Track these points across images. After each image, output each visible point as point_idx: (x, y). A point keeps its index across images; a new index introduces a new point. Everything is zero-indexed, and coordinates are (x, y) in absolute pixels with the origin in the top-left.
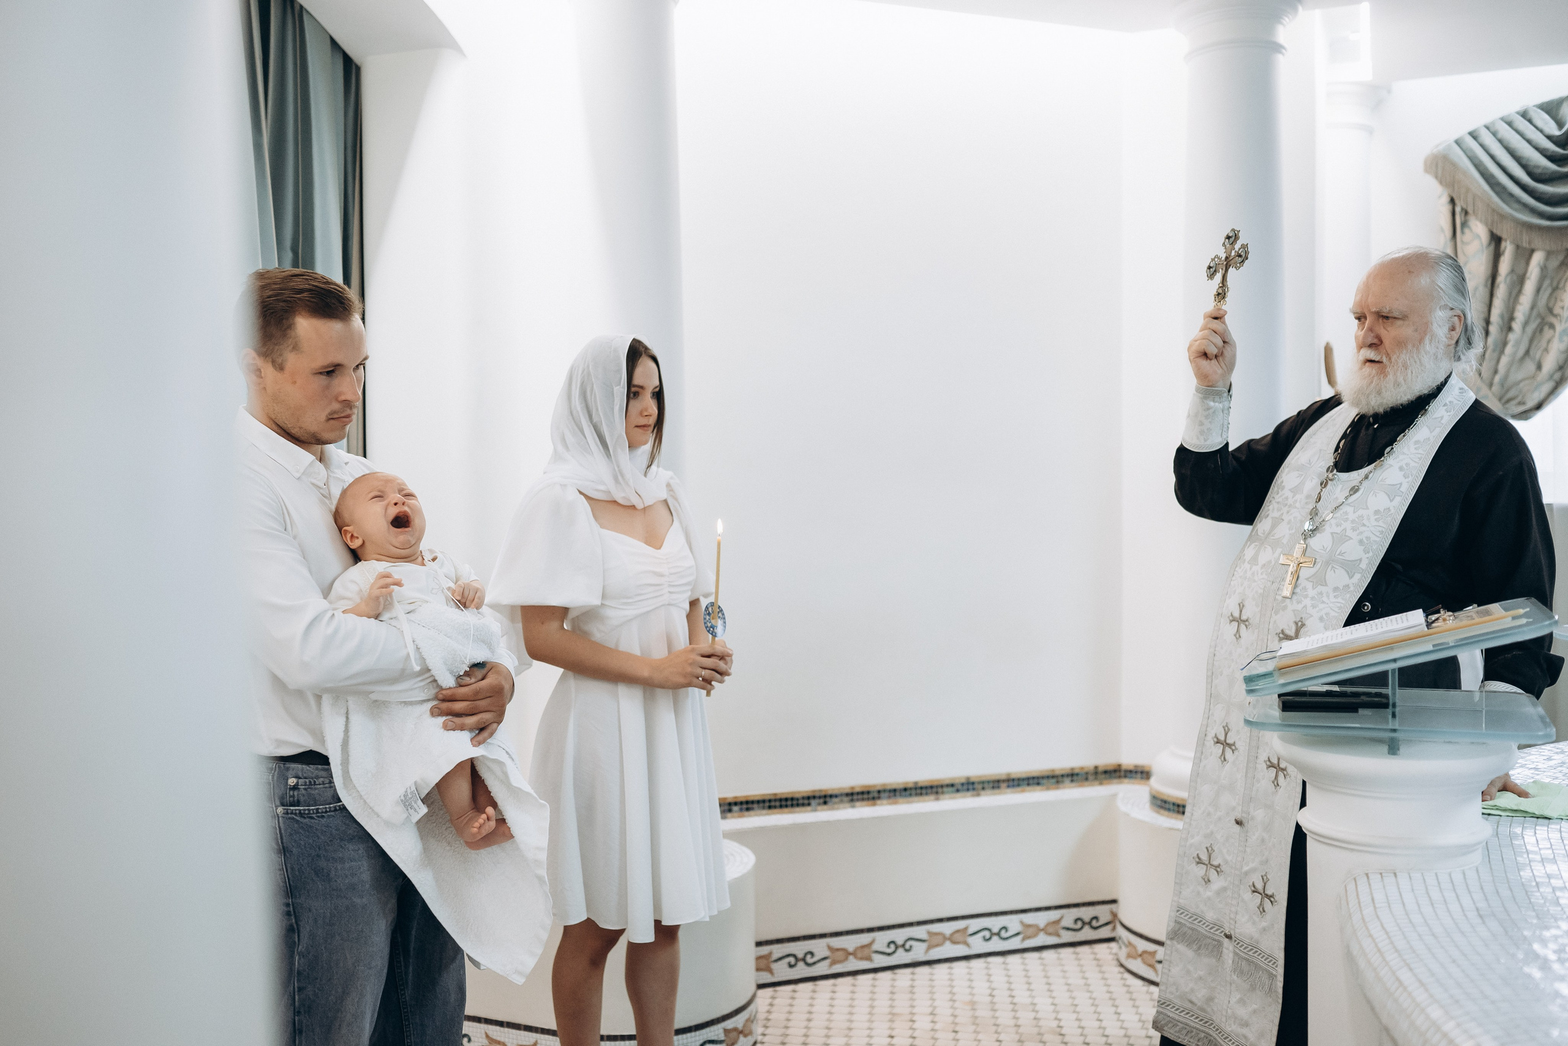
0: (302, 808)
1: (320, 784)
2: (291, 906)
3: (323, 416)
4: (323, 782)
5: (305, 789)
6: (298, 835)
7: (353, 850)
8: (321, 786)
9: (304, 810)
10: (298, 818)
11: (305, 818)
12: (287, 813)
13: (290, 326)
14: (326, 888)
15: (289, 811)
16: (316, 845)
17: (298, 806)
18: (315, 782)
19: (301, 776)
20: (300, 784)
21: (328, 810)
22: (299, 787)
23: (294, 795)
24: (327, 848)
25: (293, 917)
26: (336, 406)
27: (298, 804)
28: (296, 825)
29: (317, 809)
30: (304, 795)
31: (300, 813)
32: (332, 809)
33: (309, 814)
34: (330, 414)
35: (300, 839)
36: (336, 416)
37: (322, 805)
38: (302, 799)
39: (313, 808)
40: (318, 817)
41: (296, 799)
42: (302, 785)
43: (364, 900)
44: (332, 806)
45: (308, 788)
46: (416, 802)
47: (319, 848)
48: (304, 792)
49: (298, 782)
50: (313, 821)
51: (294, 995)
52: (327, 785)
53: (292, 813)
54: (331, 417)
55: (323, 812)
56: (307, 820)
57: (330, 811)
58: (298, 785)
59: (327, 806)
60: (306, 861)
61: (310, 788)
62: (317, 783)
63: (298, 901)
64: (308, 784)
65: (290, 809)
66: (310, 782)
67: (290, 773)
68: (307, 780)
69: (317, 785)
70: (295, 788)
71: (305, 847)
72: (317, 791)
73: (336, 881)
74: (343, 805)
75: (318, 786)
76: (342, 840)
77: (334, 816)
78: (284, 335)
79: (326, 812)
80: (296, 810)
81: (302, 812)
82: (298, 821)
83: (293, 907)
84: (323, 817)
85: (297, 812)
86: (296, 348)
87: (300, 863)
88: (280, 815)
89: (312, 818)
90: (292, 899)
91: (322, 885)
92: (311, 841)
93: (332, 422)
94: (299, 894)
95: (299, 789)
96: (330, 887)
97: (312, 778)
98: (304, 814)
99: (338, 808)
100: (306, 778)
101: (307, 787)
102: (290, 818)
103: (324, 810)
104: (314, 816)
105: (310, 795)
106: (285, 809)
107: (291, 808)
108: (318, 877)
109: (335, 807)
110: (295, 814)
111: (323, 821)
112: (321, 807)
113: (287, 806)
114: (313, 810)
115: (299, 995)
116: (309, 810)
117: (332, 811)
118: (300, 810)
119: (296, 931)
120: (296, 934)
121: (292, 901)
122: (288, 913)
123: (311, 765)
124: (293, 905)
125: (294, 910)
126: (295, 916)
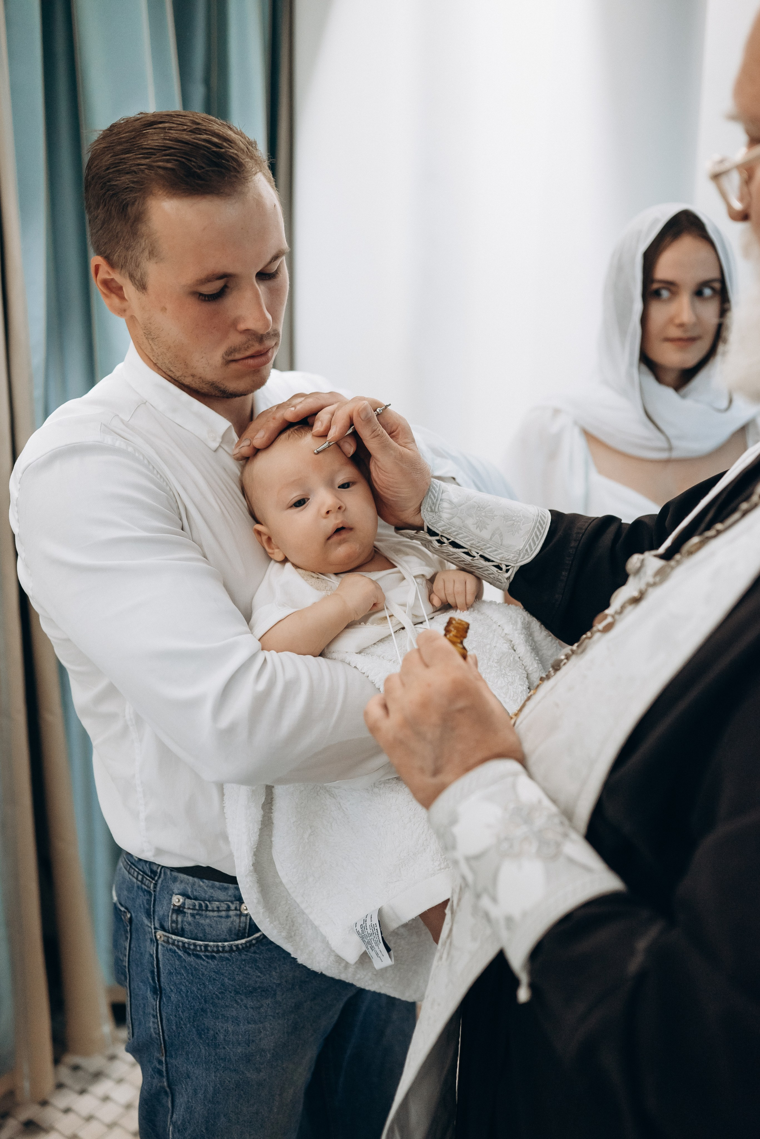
0: (186, 940)
1: (213, 911)
2: (164, 1065)
3: (217, 356)
4: (218, 908)
5: (193, 915)
6: (179, 977)
8: (216, 914)
9: (189, 944)
10: (180, 953)
11: (189, 954)
12: (168, 942)
13: (139, 218)
14: (210, 1055)
15: (170, 940)
16: (201, 995)
17: (182, 936)
18: (207, 906)
19: (190, 893)
20: (186, 907)
21: (221, 949)
22: (185, 910)
23: (177, 920)
24: (216, 1001)
25: (165, 1080)
26: (235, 339)
27: (181, 933)
28: (177, 963)
29: (206, 946)
30: (190, 924)
31: (184, 946)
32: (227, 949)
33: (194, 950)
34: (230, 352)
35: (181, 983)
36: (238, 356)
37: (214, 941)
38: (187, 927)
39: (201, 943)
40: (207, 956)
41: (179, 926)
42: (189, 908)
44: (226, 944)
45: (197, 914)
46: (377, 945)
47: (206, 1002)
48: (190, 919)
49: (184, 903)
50: (199, 961)
52: (223, 914)
53: (173, 944)
54: (231, 358)
55: (213, 951)
56: (192, 959)
57: (224, 951)
58: (184, 908)
59: (220, 944)
60: (186, 1014)
61: (201, 915)
62: (210, 908)
63: (174, 1062)
64: (197, 907)
65: (172, 939)
66: (200, 905)
67: (177, 887)
68: (197, 903)
69: (210, 911)
70: (179, 910)
71: (187, 996)
72: (208, 921)
73: (224, 1048)
75: (211, 914)
76: (237, 993)
77: (228, 959)
78: (134, 233)
79: (218, 952)
80: (178, 941)
81: (186, 945)
82: (180, 956)
83: (167, 1067)
84: (213, 958)
85: (180, 944)
86: (153, 253)
87: (179, 1015)
88: (159, 942)
89: (198, 957)
90: (166, 1056)
91: (205, 1050)
92: (195, 989)
93: (234, 366)
94: (176, 1054)
95: (185, 913)
96: (216, 1054)
97: (204, 901)
98: (189, 948)
99: (234, 948)
100: (196, 899)
101: (195, 912)
102: (170, 949)
103: (215, 949)
104: (202, 954)
105: (198, 924)
106: (165, 936)
107: (174, 937)
108: (201, 1038)
109: (231, 947)
110: (178, 946)
111: (213, 964)
112: (211, 943)
113: (169, 933)
114: (200, 946)
116: (195, 945)
117: (226, 952)
118: (184, 943)
119: (170, 1095)
120: (170, 1099)
121: (166, 1059)
122: (160, 1072)
123: (205, 881)
124: (167, 1064)
125: (167, 1071)
126: (168, 1079)
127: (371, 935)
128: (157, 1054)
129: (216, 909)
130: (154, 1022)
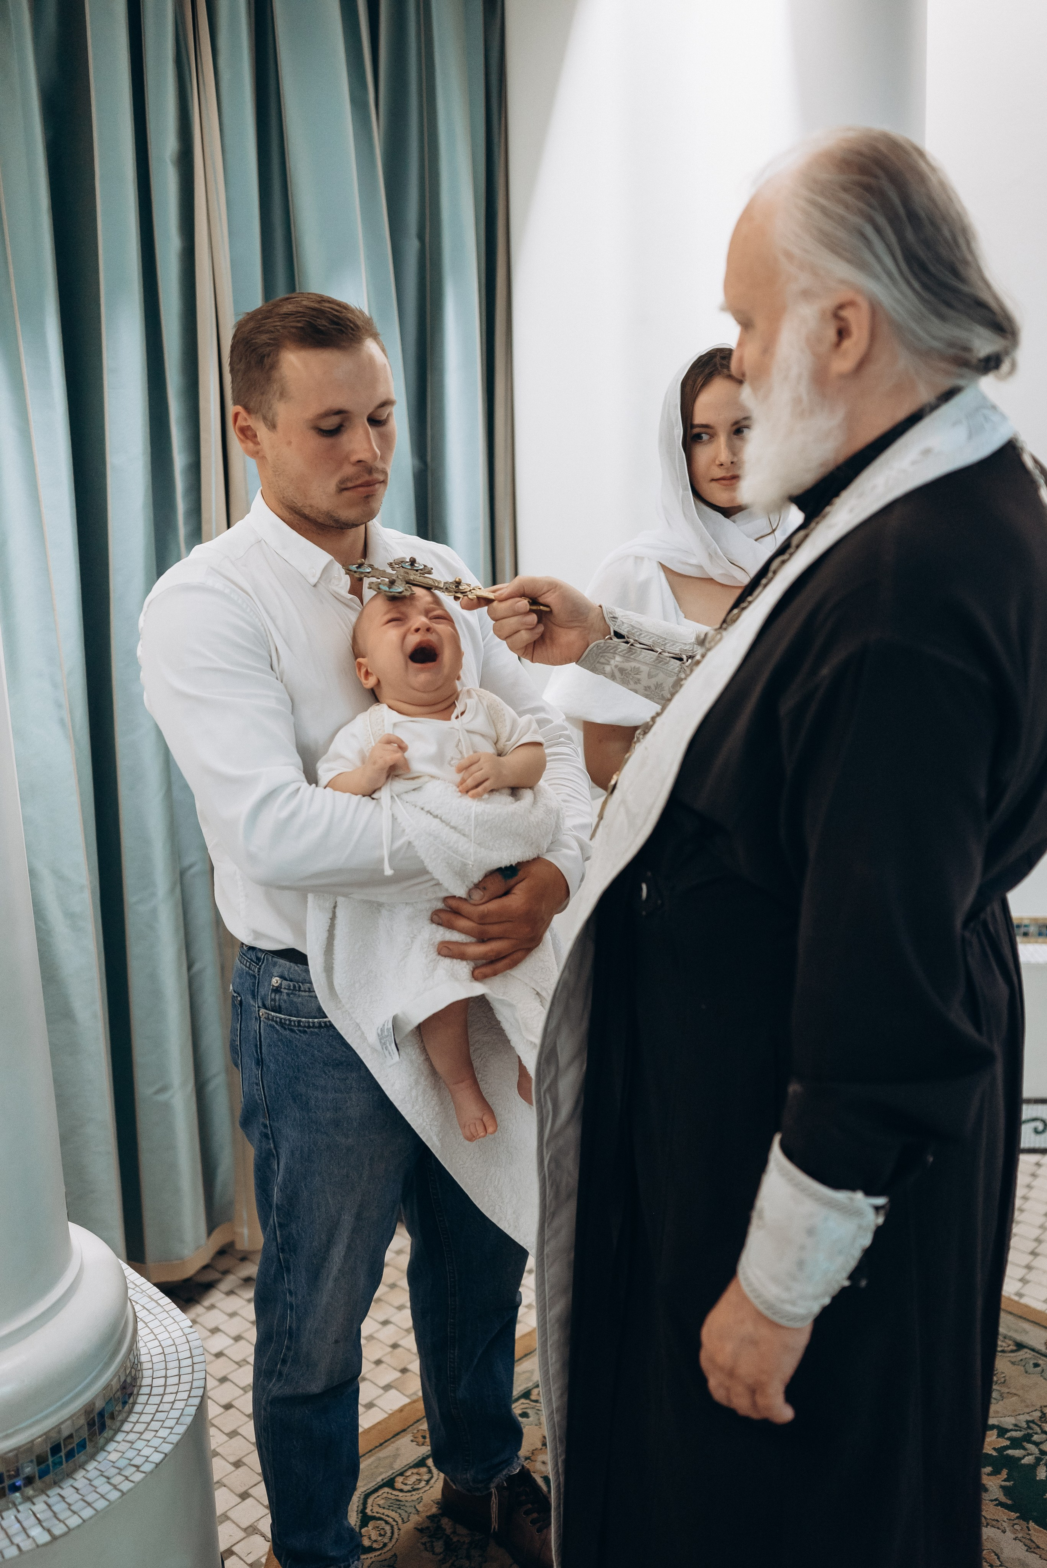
0: (283, 1016)
1: (305, 991)
2: (269, 1129)
4: (309, 989)
5: (288, 994)
6: (276, 1049)
7: (339, 1079)
8: (307, 994)
9: (285, 1019)
10: (278, 1027)
11: (285, 1029)
12: (268, 1019)
13: (274, 365)
14: (304, 1119)
15: (270, 1016)
16: (295, 1065)
17: (280, 1013)
18: (300, 987)
19: (286, 976)
20: (283, 987)
21: (311, 1025)
22: (282, 990)
23: (275, 998)
24: (307, 1070)
25: (270, 1141)
26: (348, 470)
27: (278, 1010)
28: (275, 1036)
29: (299, 1022)
30: (285, 1002)
31: (281, 1022)
32: (317, 1025)
33: (290, 1025)
34: (341, 482)
35: (278, 1054)
36: (349, 485)
37: (306, 1018)
38: (283, 1006)
39: (295, 1019)
40: (300, 1031)
41: (277, 1004)
42: (285, 988)
43: (350, 1140)
44: (316, 1020)
45: (292, 994)
47: (298, 1070)
48: (285, 997)
49: (281, 984)
50: (293, 1035)
51: (276, 1231)
52: (313, 994)
53: (272, 1020)
54: (343, 486)
55: (305, 1027)
56: (288, 1032)
57: (314, 1027)
58: (281, 988)
59: (311, 1020)
60: (283, 1082)
61: (295, 994)
62: (302, 989)
63: (276, 1124)
64: (292, 988)
65: (271, 1015)
66: (294, 986)
67: (276, 971)
68: (291, 984)
69: (302, 991)
70: (277, 990)
71: (283, 1065)
72: (300, 999)
73: (315, 1112)
74: (330, 1022)
75: (303, 994)
76: (325, 1064)
77: (317, 1034)
78: (268, 379)
79: (309, 1027)
80: (277, 1017)
81: (283, 1021)
82: (278, 1031)
83: (271, 1130)
84: (305, 1032)
85: (278, 1019)
87: (277, 1082)
88: (261, 1019)
89: (292, 1031)
90: (269, 1120)
91: (300, 1113)
92: (289, 1059)
93: (346, 493)
94: (277, 1117)
95: (281, 992)
96: (309, 1118)
97: (298, 982)
98: (285, 1024)
99: (323, 1024)
100: (291, 980)
101: (290, 992)
102: (270, 1025)
103: (307, 1025)
104: (295, 1028)
105: (292, 1002)
106: (267, 1013)
107: (273, 1014)
108: (296, 1103)
109: (320, 1023)
110: (276, 1022)
111: (305, 1037)
112: (304, 1019)
113: (269, 1010)
114: (294, 1021)
115: (281, 1231)
116: (289, 1020)
117: (316, 1028)
118: (281, 1019)
119: (276, 1157)
120: (276, 1162)
121: (269, 1123)
122: (266, 1136)
123: (299, 965)
124: (271, 1128)
125: (272, 1133)
126: (274, 1141)
127: (387, 1036)
128: (262, 1120)
129: (307, 990)
130: (257, 1090)
